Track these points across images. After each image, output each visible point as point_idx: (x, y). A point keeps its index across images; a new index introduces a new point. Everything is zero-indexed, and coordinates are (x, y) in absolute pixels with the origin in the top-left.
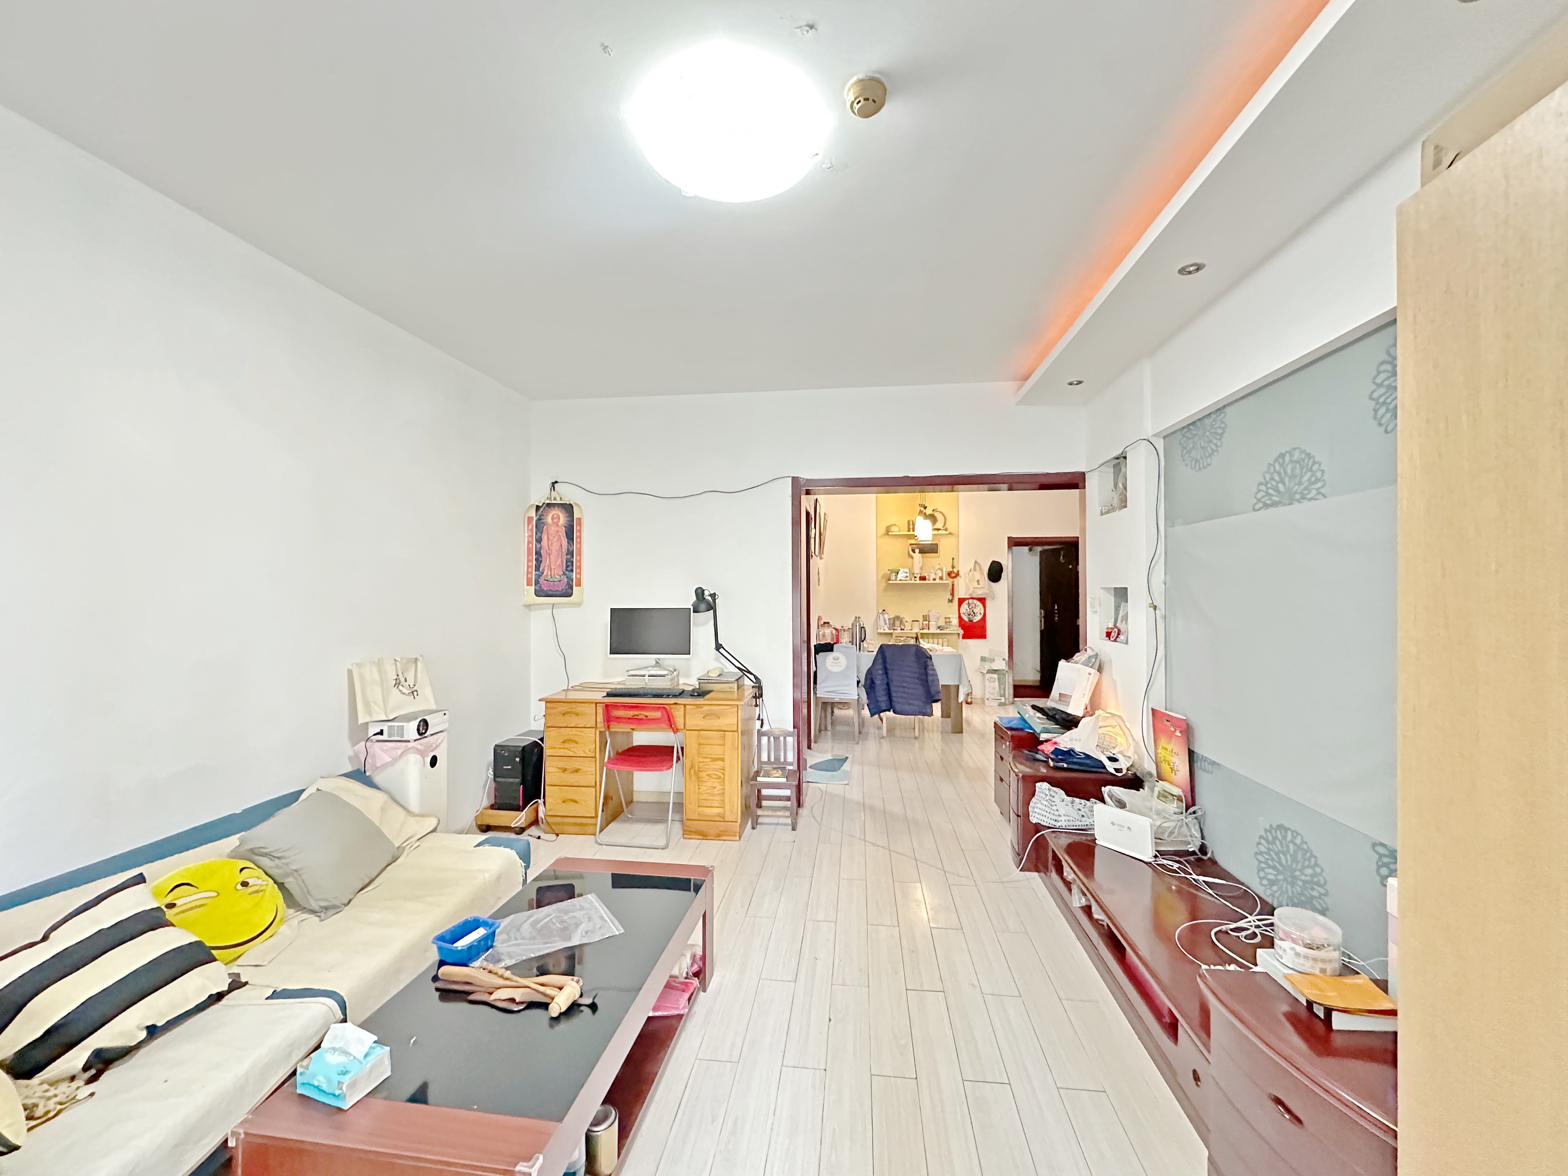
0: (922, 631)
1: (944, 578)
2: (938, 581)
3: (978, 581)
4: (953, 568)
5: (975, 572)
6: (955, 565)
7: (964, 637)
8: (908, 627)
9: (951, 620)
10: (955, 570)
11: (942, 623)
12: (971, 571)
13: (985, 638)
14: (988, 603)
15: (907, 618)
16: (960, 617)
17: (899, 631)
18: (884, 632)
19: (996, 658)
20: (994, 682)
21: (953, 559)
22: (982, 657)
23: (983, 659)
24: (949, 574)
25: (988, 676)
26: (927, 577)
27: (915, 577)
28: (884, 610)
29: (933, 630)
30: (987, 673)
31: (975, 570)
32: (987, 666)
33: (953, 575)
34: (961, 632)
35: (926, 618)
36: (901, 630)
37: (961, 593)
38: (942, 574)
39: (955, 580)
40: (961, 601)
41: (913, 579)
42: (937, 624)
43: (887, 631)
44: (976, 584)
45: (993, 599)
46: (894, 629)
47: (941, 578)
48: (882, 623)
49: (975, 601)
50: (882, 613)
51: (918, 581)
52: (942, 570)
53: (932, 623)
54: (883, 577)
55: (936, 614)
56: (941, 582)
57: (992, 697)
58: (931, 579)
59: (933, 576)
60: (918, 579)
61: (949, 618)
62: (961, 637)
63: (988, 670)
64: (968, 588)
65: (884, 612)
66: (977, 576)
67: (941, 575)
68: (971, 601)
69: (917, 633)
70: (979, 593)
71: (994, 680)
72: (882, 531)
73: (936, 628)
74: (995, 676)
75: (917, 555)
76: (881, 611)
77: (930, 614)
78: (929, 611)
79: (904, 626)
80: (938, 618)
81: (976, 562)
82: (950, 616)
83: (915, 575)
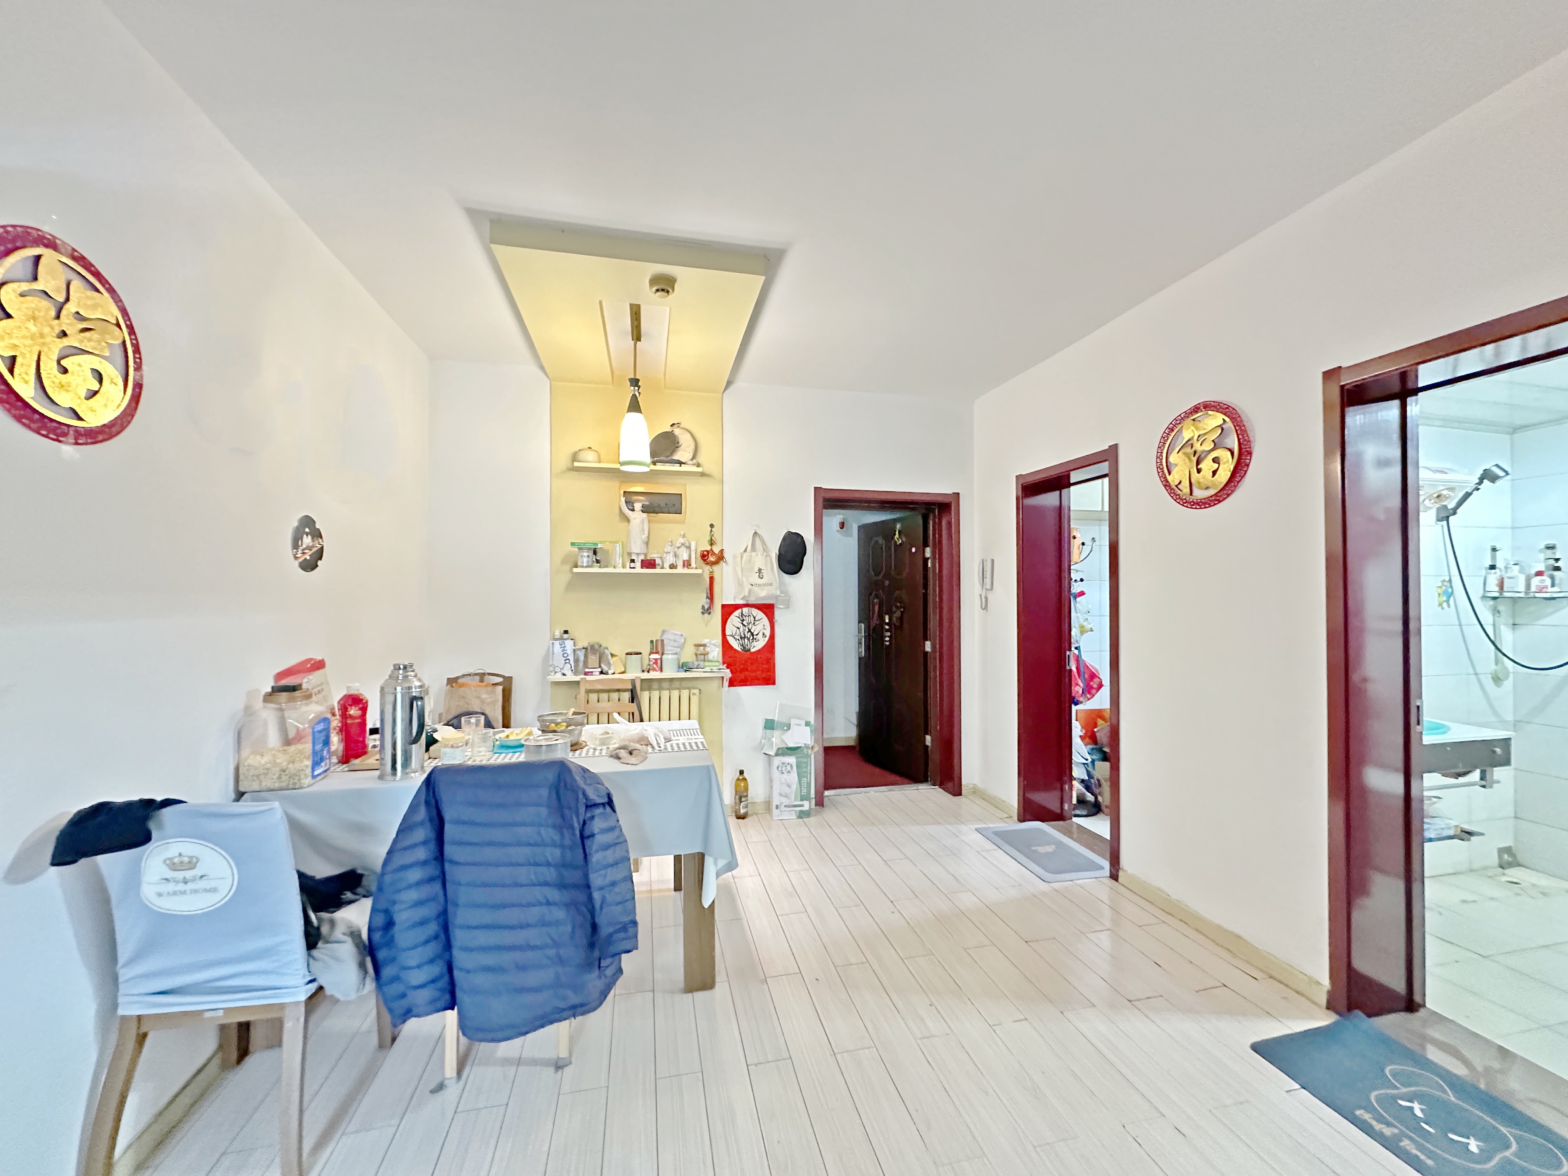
0: (645, 676)
1: (693, 565)
2: (680, 570)
3: (760, 570)
4: (711, 544)
5: (753, 554)
6: (716, 537)
7: (732, 683)
8: (615, 666)
9: (708, 649)
10: (716, 550)
11: (688, 656)
12: (745, 551)
13: (774, 683)
14: (777, 614)
15: (616, 646)
16: (725, 644)
17: (597, 676)
18: (564, 679)
19: (793, 722)
20: (789, 772)
21: (712, 526)
22: (767, 721)
23: (770, 725)
24: (704, 556)
25: (777, 761)
26: (658, 561)
27: (633, 561)
28: (566, 632)
29: (670, 672)
30: (777, 755)
31: (754, 549)
32: (777, 739)
33: (712, 559)
34: (727, 674)
35: (657, 647)
36: (602, 673)
37: (727, 595)
38: (690, 557)
39: (716, 568)
40: (728, 610)
41: (628, 564)
42: (679, 660)
43: (571, 677)
44: (755, 579)
45: (788, 607)
46: (586, 674)
47: (687, 564)
48: (559, 661)
49: (755, 612)
50: (561, 639)
51: (639, 570)
52: (689, 548)
53: (669, 659)
54: (564, 561)
55: (677, 638)
56: (686, 571)
57: (786, 801)
58: (667, 565)
59: (670, 559)
60: (638, 564)
61: (704, 645)
62: (726, 683)
63: (779, 749)
64: (740, 584)
65: (566, 636)
66: (759, 561)
67: (686, 557)
68: (745, 610)
69: (633, 682)
70: (762, 595)
71: (789, 768)
72: (563, 461)
73: (676, 668)
74: (792, 760)
75: (638, 517)
76: (558, 634)
77: (664, 637)
78: (664, 632)
79: (609, 665)
80: (682, 647)
81: (755, 533)
82: (705, 641)
83: (634, 557)
